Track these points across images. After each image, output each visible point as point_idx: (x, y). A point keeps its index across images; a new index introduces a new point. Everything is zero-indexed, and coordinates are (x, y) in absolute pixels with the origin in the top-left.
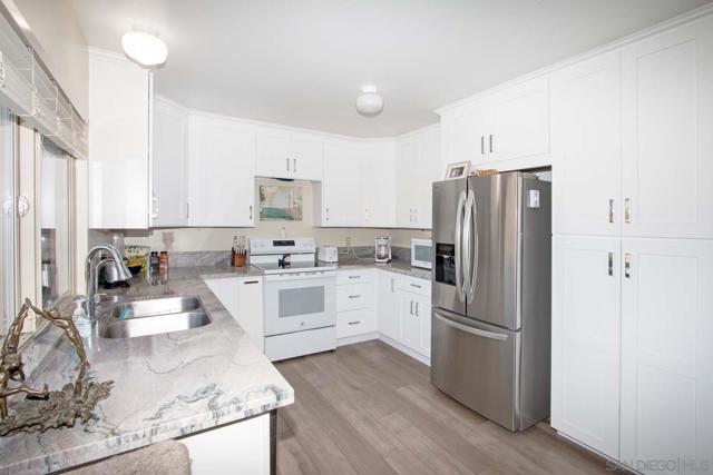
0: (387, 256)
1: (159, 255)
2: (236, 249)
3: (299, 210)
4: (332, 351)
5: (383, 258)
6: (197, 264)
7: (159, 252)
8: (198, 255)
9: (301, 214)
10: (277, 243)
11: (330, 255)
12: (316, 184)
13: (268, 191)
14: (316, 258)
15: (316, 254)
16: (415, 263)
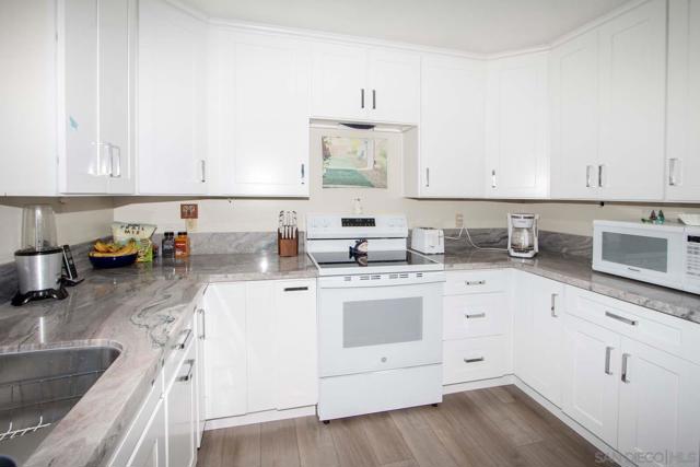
0: (531, 247)
1: (176, 236)
2: (282, 231)
3: (383, 172)
4: (435, 405)
5: (526, 251)
6: (231, 250)
7: (176, 232)
8: (233, 238)
9: (385, 179)
10: (347, 222)
11: (432, 243)
12: (409, 129)
13: (333, 144)
14: (409, 247)
15: (409, 239)
16: (599, 263)
